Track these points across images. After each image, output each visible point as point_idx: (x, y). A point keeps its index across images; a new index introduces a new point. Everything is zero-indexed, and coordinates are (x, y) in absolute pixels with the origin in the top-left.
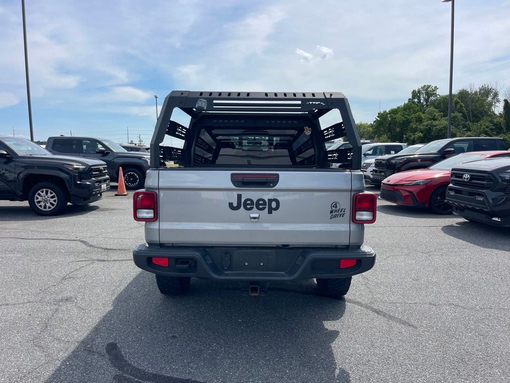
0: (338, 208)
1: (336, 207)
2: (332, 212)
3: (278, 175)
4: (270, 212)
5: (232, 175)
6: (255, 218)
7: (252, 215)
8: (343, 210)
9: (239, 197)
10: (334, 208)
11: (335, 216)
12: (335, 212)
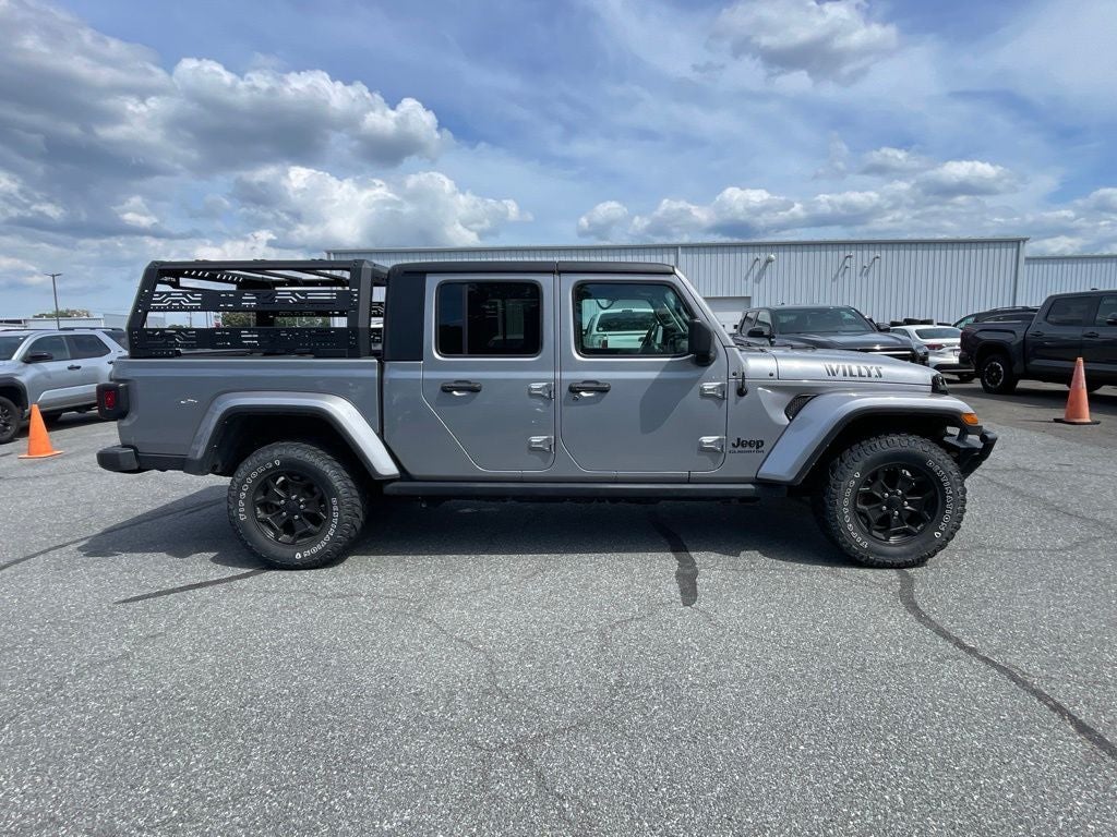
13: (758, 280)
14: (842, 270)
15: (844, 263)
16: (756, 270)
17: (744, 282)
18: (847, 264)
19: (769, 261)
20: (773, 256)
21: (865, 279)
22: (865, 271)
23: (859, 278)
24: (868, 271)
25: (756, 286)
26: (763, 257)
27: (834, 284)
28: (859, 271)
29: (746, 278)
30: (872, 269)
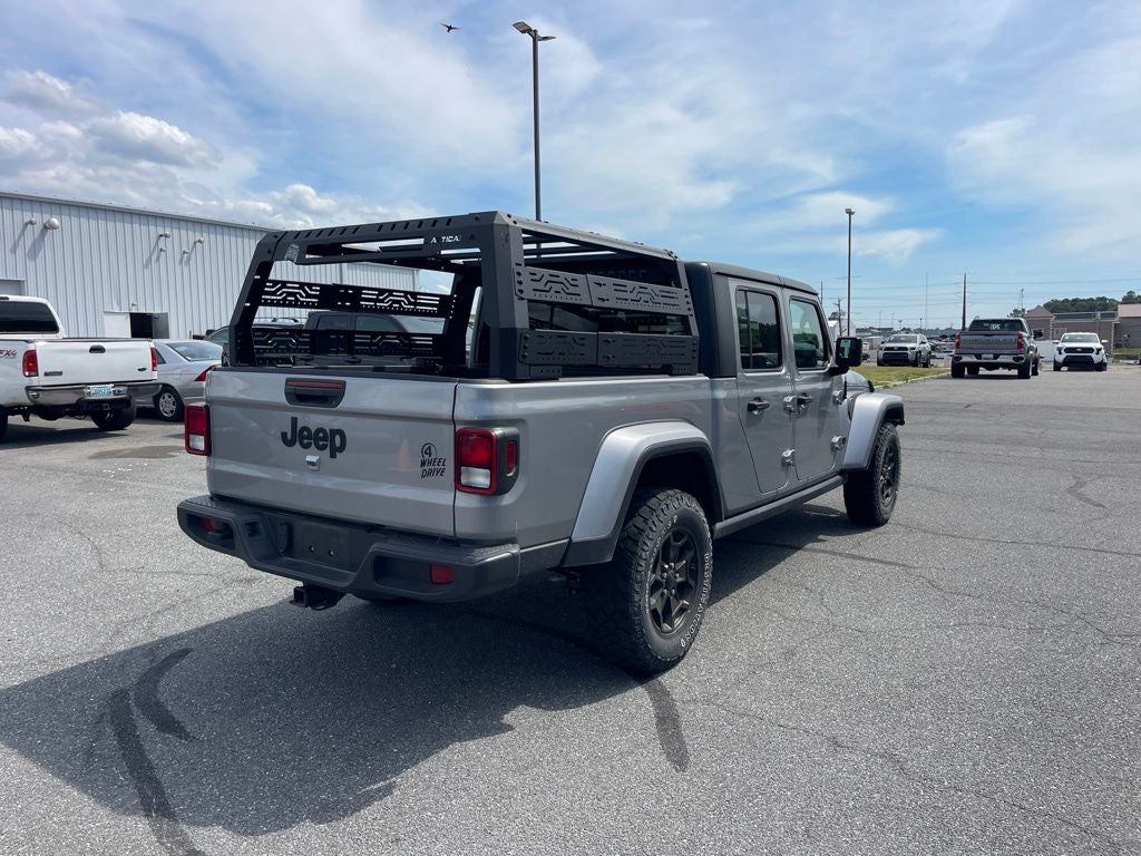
0: (433, 457)
1: (430, 454)
2: (423, 464)
3: (345, 383)
4: (333, 456)
5: (288, 380)
6: (312, 464)
7: (309, 458)
8: (441, 461)
9: (294, 421)
10: (427, 456)
11: (429, 473)
12: (428, 465)
13: (33, 253)
14: (155, 254)
15: (157, 243)
16: (29, 241)
17: (10, 256)
18: (161, 245)
19: (47, 227)
20: (55, 221)
21: (186, 269)
22: (185, 258)
23: (178, 268)
24: (189, 258)
25: (30, 264)
26: (39, 218)
27: (147, 272)
28: (178, 259)
29: (14, 250)
30: (193, 255)
